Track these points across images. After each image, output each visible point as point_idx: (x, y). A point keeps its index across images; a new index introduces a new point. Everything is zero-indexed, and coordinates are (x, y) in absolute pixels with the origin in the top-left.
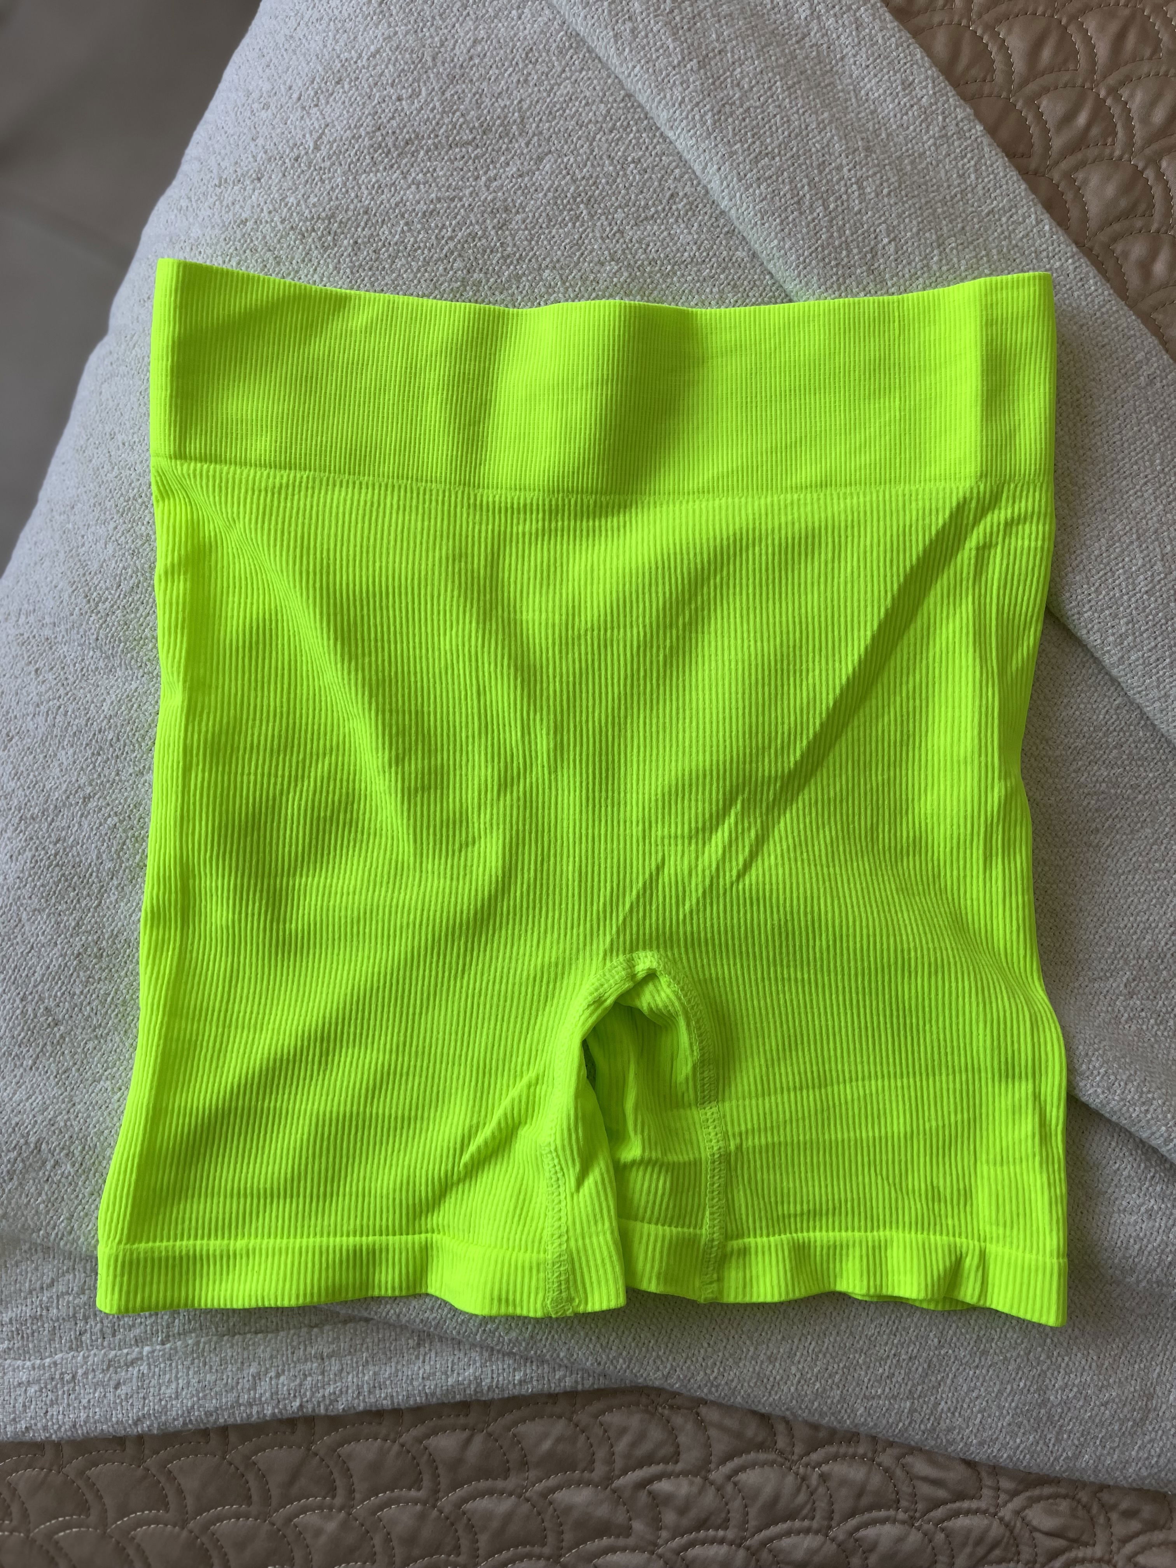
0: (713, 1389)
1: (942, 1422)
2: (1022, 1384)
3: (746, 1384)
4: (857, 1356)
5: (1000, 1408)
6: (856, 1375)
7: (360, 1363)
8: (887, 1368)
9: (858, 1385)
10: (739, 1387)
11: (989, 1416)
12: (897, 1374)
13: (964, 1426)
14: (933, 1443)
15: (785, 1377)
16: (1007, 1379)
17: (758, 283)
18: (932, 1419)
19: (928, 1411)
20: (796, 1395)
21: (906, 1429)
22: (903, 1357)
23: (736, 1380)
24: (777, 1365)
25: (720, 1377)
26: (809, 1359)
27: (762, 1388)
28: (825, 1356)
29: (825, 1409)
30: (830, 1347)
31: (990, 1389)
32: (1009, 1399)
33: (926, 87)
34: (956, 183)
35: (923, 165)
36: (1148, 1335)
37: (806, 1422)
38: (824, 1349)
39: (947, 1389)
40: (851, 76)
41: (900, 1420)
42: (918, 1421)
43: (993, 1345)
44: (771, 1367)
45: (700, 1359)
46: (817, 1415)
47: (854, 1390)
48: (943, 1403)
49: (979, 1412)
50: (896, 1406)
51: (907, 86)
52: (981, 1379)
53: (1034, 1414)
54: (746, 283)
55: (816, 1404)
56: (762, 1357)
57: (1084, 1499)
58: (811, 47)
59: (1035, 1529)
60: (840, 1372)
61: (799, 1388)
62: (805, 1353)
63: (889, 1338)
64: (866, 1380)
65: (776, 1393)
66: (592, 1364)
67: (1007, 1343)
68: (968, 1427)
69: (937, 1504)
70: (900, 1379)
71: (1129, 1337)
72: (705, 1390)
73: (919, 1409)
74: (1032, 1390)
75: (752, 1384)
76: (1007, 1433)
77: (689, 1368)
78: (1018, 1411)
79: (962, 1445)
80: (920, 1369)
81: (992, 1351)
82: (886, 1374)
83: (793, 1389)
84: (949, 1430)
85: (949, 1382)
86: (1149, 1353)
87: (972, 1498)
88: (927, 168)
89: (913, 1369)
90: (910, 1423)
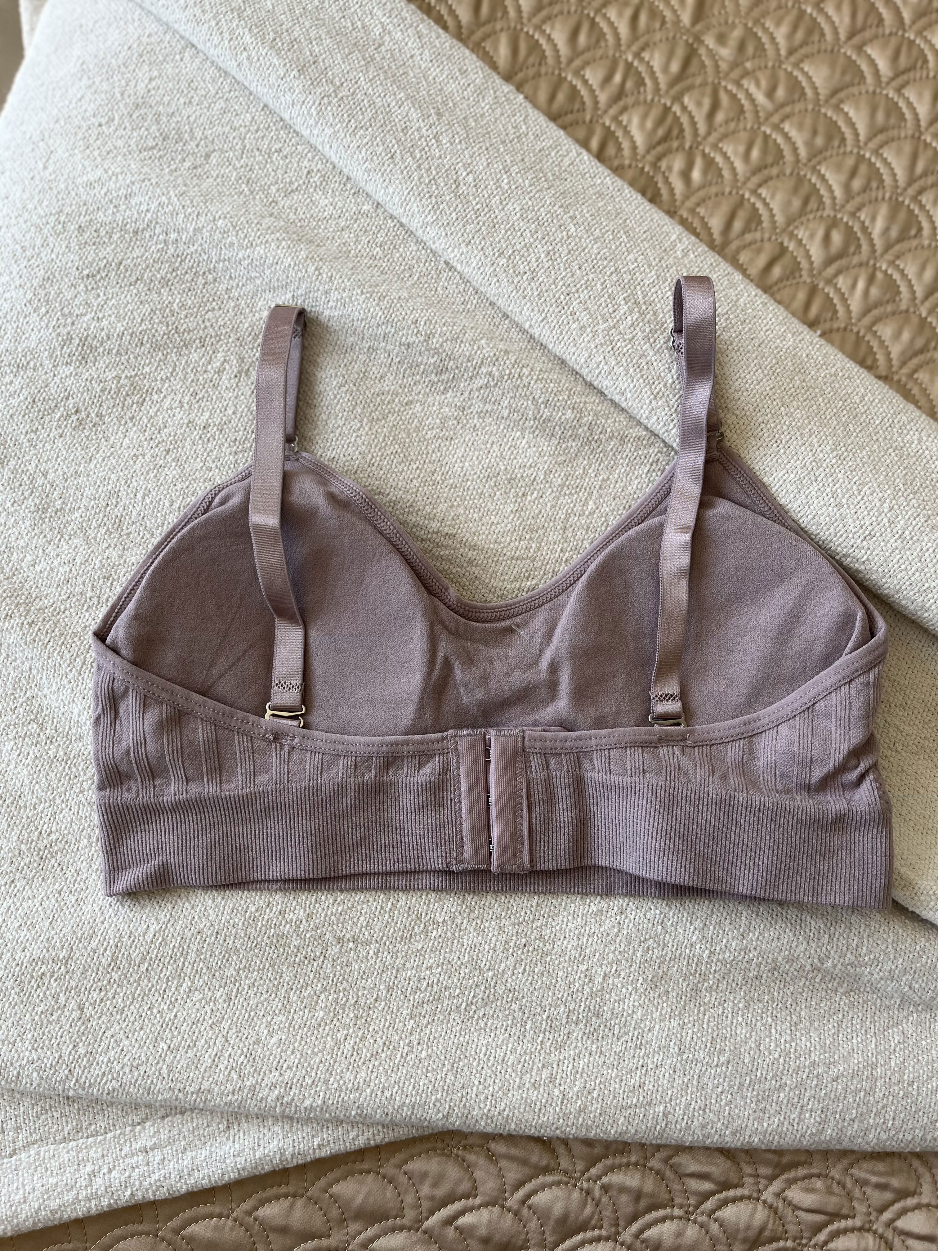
0: (489, 1121)
1: (695, 1120)
2: (759, 1074)
3: (516, 1111)
4: (610, 1071)
5: (744, 1098)
6: (612, 1089)
7: (179, 1151)
8: (637, 1078)
9: (615, 1097)
10: (511, 1115)
11: (736, 1107)
12: (647, 1082)
13: (716, 1120)
14: (690, 1138)
15: (550, 1100)
16: (745, 1071)
17: (383, 227)
18: (686, 1118)
19: (681, 1112)
20: (561, 1115)
21: (664, 1130)
22: (650, 1066)
23: (507, 1109)
24: (541, 1090)
25: (493, 1109)
26: (568, 1080)
27: (532, 1113)
28: (582, 1077)
29: (590, 1123)
30: (585, 1067)
31: (732, 1083)
32: (750, 1089)
33: (477, 73)
34: (512, 132)
35: (485, 122)
36: (856, 1010)
37: (576, 1139)
38: (580, 1070)
39: (695, 1090)
40: (420, 68)
41: (658, 1124)
42: (674, 1122)
43: (727, 1043)
44: (536, 1093)
45: (474, 1096)
46: (584, 1130)
47: (612, 1103)
48: (693, 1103)
49: (726, 1105)
50: (651, 1112)
51: (463, 72)
52: (723, 1076)
53: (775, 1099)
54: (374, 228)
55: (581, 1119)
56: (527, 1085)
57: (837, 1177)
58: (387, 51)
59: (796, 1208)
60: (597, 1088)
61: (564, 1107)
62: (564, 1075)
63: (635, 1052)
64: (621, 1092)
65: (544, 1115)
66: (381, 1116)
67: (738, 1038)
68: (719, 1120)
69: (706, 1196)
70: (651, 1087)
71: (840, 1016)
72: (483, 1123)
73: (672, 1111)
74: (768, 1077)
75: (522, 1111)
76: (754, 1120)
77: (465, 1105)
78: (760, 1098)
79: (717, 1137)
80: (667, 1075)
81: (727, 1049)
82: (638, 1084)
83: (558, 1109)
84: (704, 1127)
85: (695, 1082)
86: (862, 1027)
87: (736, 1186)
88: (487, 123)
89: (661, 1076)
90: (666, 1125)
